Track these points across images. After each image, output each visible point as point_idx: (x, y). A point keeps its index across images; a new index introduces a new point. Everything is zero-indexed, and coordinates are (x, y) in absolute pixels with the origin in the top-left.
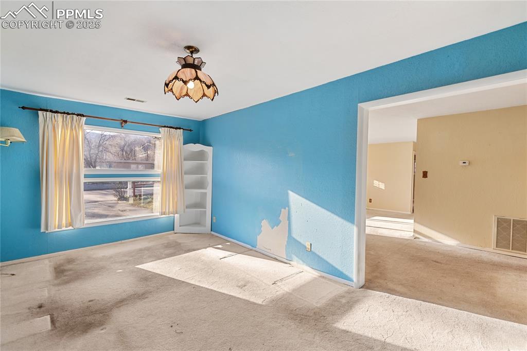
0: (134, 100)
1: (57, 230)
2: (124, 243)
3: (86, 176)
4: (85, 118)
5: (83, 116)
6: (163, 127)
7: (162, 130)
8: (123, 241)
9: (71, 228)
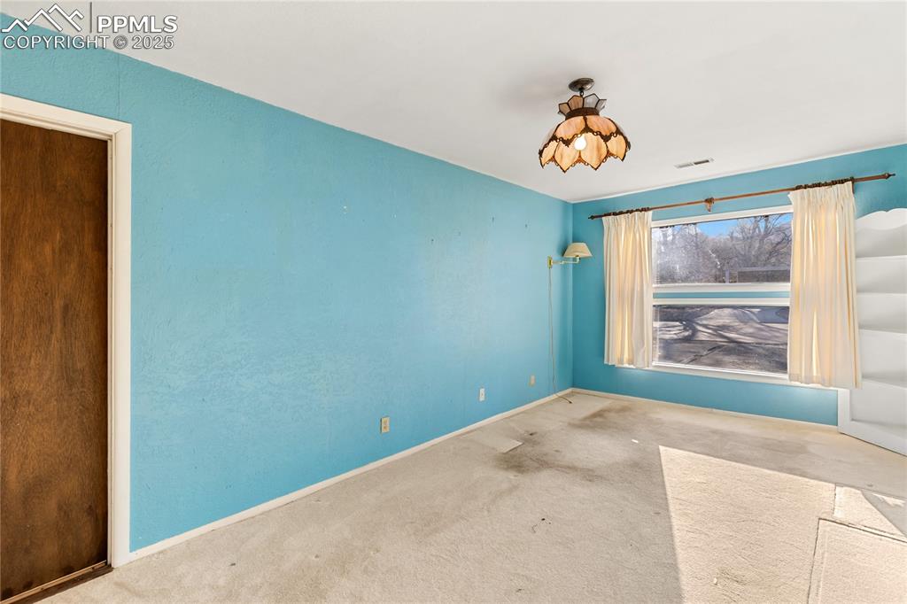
0: (696, 163)
1: (626, 365)
2: (715, 414)
3: (656, 296)
4: (651, 213)
5: (648, 209)
6: (793, 189)
7: (792, 195)
8: (714, 410)
9: (632, 366)
